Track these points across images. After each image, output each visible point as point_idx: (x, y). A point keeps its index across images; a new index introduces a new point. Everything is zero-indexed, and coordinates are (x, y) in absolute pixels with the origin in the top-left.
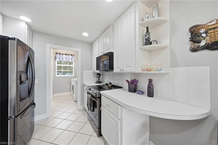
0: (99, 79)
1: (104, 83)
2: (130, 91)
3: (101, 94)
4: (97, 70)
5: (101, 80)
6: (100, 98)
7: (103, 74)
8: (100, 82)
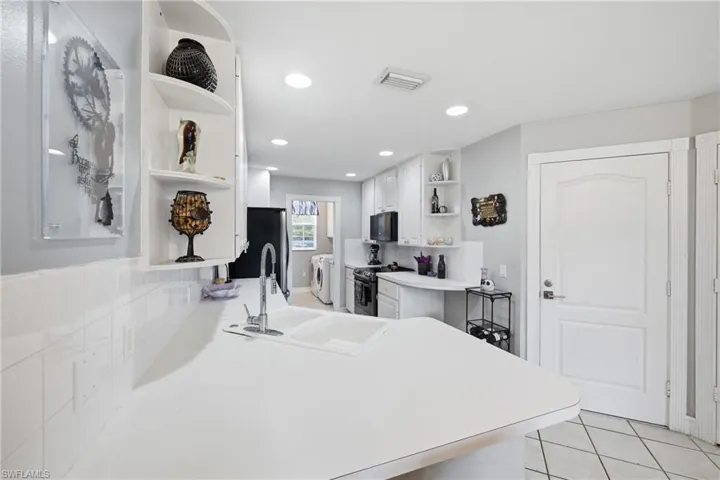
0: (376, 257)
1: (386, 265)
2: (420, 273)
3: (377, 277)
4: (372, 239)
5: (379, 258)
6: (376, 282)
7: (384, 247)
8: (378, 263)
